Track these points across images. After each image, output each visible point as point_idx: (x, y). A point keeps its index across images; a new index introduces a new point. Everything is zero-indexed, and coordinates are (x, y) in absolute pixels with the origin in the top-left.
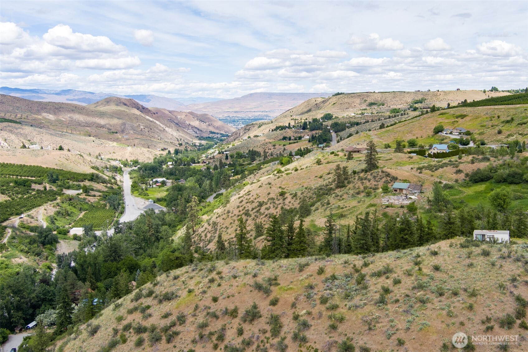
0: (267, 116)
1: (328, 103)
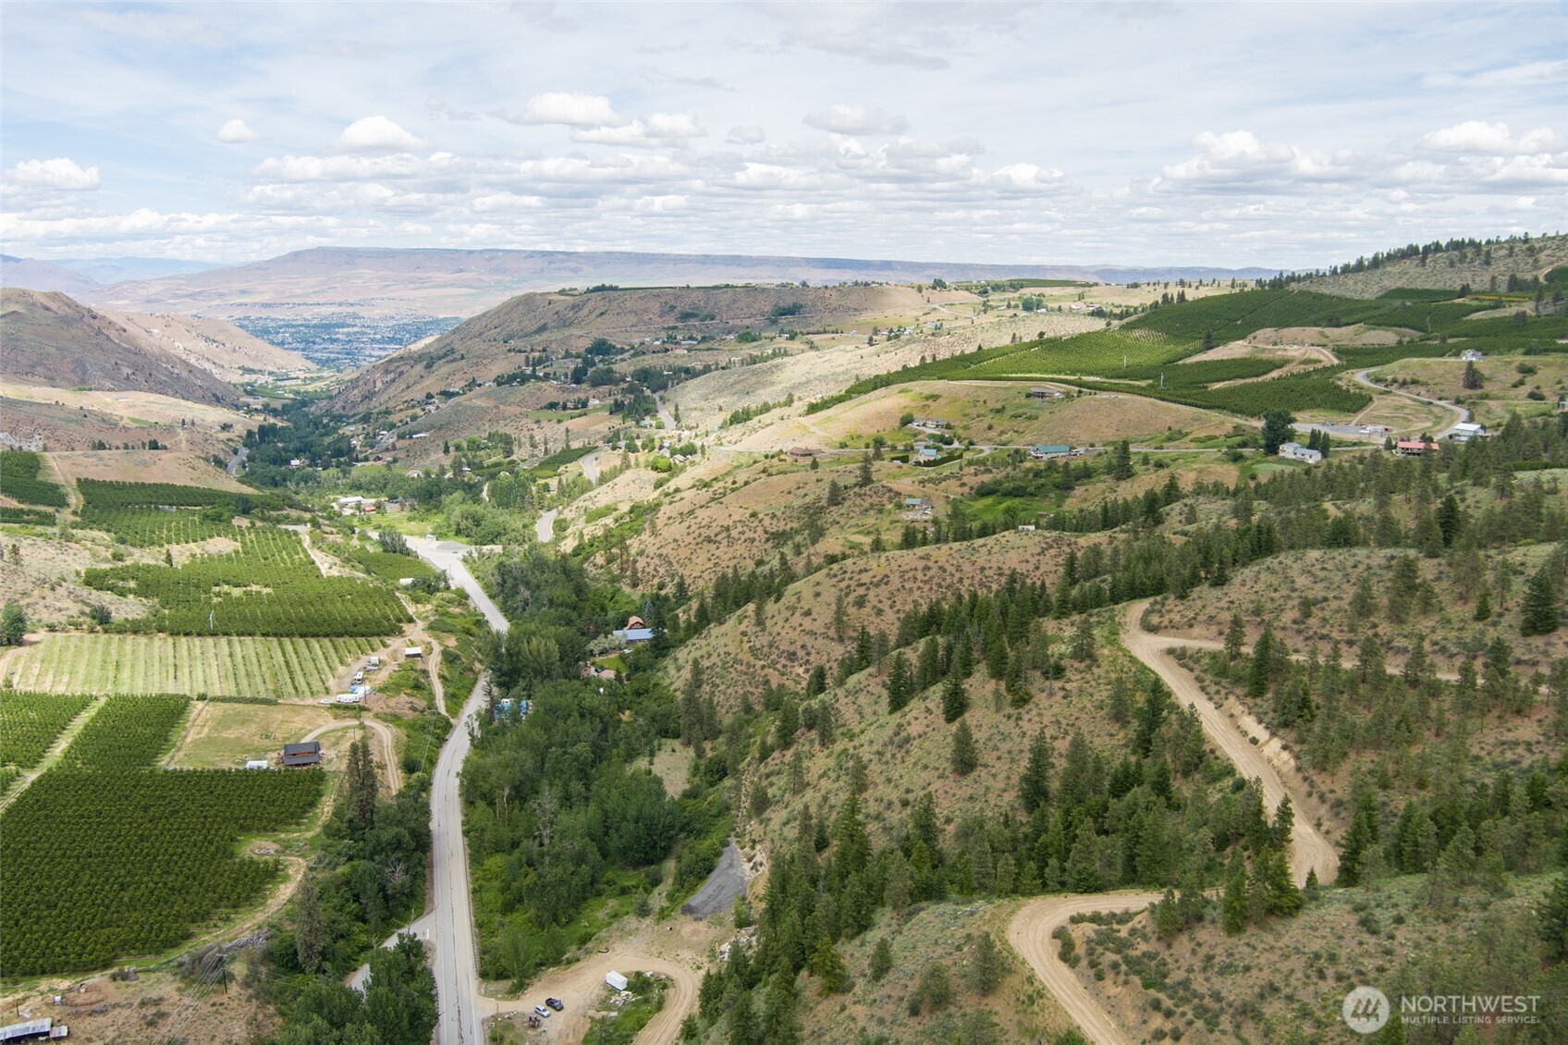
0: (355, 316)
1: (585, 311)
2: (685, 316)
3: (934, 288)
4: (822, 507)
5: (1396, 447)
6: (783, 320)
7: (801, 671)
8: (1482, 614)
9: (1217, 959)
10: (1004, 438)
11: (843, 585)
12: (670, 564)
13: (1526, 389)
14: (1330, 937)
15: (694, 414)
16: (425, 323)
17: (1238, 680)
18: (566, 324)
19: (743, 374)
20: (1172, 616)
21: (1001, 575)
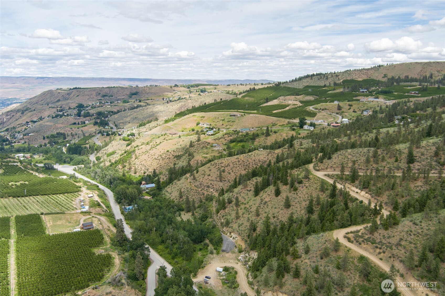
1: (72, 95)
2: (104, 96)
3: (175, 87)
4: (188, 148)
5: (330, 125)
6: (133, 96)
7: (212, 190)
8: (396, 161)
9: (386, 236)
10: (228, 127)
11: (217, 167)
12: (145, 166)
13: (352, 110)
14: (408, 227)
15: (121, 124)
16: (5, 100)
17: (347, 180)
18: (66, 99)
19: (131, 112)
20: (321, 167)
21: (260, 161)
